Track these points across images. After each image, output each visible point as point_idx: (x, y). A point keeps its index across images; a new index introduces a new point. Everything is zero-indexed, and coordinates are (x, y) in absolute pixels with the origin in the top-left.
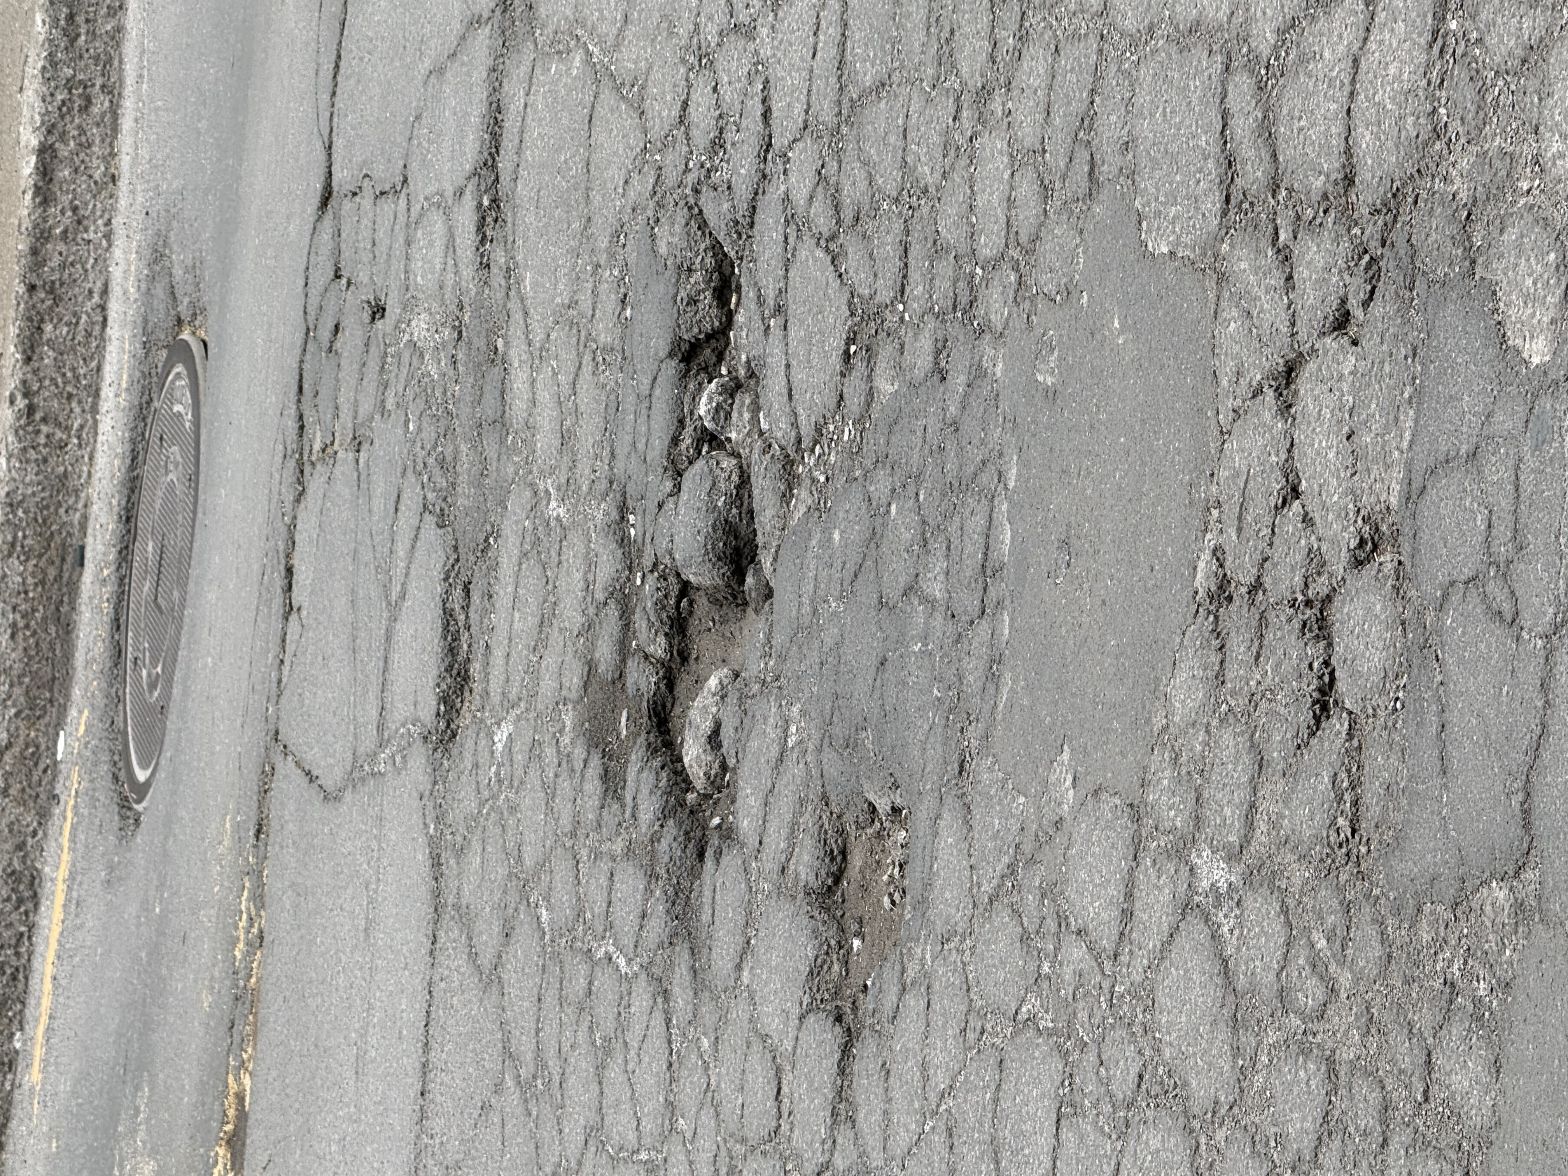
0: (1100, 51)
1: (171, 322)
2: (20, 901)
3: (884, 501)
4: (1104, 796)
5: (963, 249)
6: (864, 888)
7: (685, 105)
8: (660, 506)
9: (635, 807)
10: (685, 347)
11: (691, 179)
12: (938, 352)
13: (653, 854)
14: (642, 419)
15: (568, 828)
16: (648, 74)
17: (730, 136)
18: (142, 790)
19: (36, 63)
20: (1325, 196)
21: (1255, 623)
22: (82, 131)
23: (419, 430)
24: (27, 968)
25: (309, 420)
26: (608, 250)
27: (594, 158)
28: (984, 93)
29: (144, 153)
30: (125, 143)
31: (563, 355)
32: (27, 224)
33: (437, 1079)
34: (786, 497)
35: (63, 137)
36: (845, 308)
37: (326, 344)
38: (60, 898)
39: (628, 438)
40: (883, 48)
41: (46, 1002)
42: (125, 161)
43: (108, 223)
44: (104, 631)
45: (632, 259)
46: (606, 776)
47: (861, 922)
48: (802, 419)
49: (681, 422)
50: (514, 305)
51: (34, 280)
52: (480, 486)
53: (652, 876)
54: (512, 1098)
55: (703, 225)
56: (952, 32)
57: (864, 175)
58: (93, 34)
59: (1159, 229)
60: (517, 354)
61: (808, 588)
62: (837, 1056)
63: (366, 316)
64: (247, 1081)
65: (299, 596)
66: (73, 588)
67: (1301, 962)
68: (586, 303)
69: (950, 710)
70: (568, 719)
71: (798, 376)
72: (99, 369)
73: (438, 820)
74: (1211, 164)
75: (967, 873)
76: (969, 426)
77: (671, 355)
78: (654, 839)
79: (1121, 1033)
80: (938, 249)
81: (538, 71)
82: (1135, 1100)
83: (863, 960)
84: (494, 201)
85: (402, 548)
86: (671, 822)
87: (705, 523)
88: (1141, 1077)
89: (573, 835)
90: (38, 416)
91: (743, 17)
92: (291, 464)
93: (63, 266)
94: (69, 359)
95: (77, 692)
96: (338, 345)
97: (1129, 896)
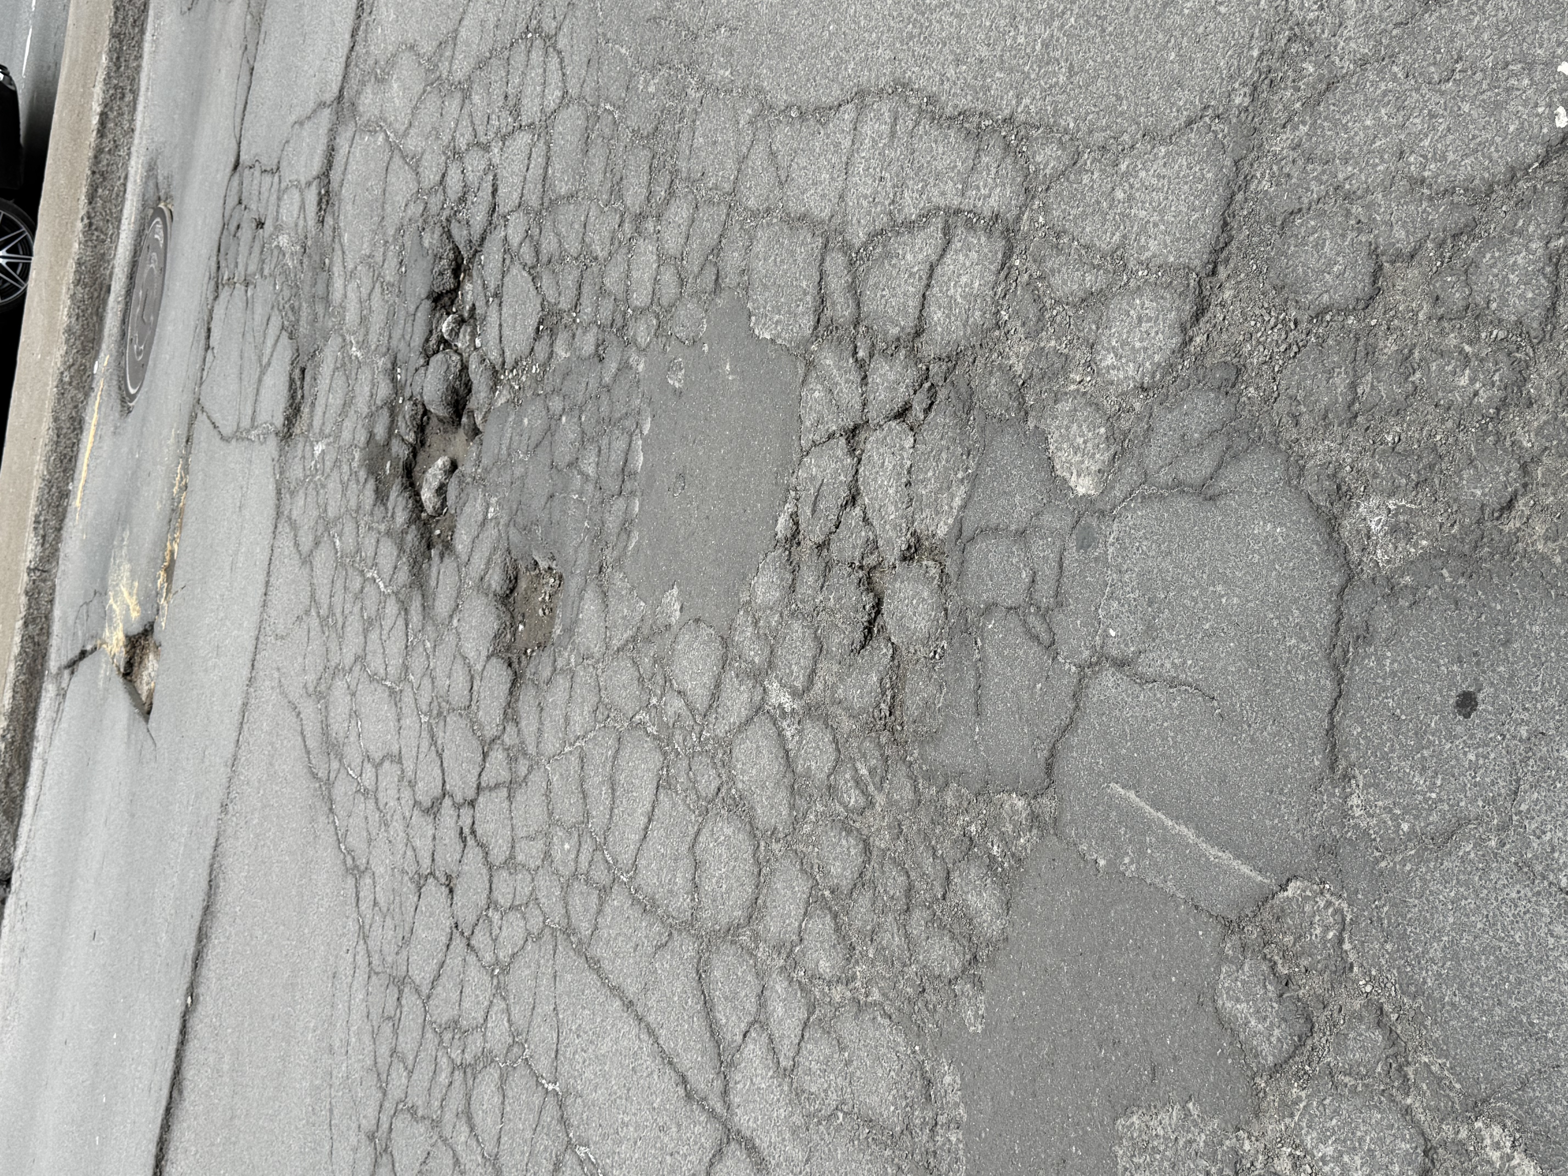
0: (728, 215)
1: (155, 198)
2: (75, 429)
3: (557, 412)
4: (703, 625)
5: (620, 296)
6: (527, 599)
7: (444, 176)
8: (417, 370)
9: (393, 513)
10: (435, 295)
11: (446, 213)
12: (598, 346)
13: (402, 540)
14: (409, 325)
15: (354, 508)
16: (422, 154)
17: (471, 198)
18: (132, 397)
19: (101, 76)
20: (898, 339)
21: (822, 568)
22: (120, 108)
23: (281, 290)
24: (76, 456)
25: (223, 264)
26: (394, 236)
27: (389, 189)
28: (640, 217)
29: (147, 121)
30: (139, 116)
31: (364, 279)
32: (93, 145)
33: (272, 592)
34: (493, 389)
35: (111, 109)
36: (539, 306)
37: (233, 233)
38: (92, 432)
39: (400, 332)
40: (574, 177)
41: (84, 474)
42: (138, 124)
43: (129, 149)
44: (117, 323)
45: (408, 244)
46: (377, 491)
47: (523, 616)
48: (508, 353)
49: (431, 332)
50: (337, 246)
51: (95, 169)
52: (312, 326)
53: (401, 550)
54: (315, 622)
55: (450, 236)
56: (621, 179)
57: (556, 240)
58: (127, 67)
59: (765, 324)
60: (337, 270)
61: (506, 442)
62: (509, 685)
63: (254, 225)
64: (176, 547)
65: (213, 342)
66: (105, 302)
67: (847, 776)
68: (379, 259)
69: (595, 537)
70: (357, 456)
71: (506, 332)
72: (121, 210)
73: (281, 473)
74: (809, 298)
75: (603, 630)
76: (617, 392)
77: (428, 298)
78: (404, 532)
79: (706, 760)
80: (602, 291)
81: (357, 137)
82: (713, 800)
83: (524, 637)
84: (327, 192)
85: (270, 342)
86: (413, 527)
87: (442, 387)
88: (719, 789)
89: (357, 512)
90: (94, 227)
91: (483, 139)
92: (213, 283)
93: (108, 165)
94: (108, 205)
95: (104, 346)
96: (239, 234)
97: (717, 686)
